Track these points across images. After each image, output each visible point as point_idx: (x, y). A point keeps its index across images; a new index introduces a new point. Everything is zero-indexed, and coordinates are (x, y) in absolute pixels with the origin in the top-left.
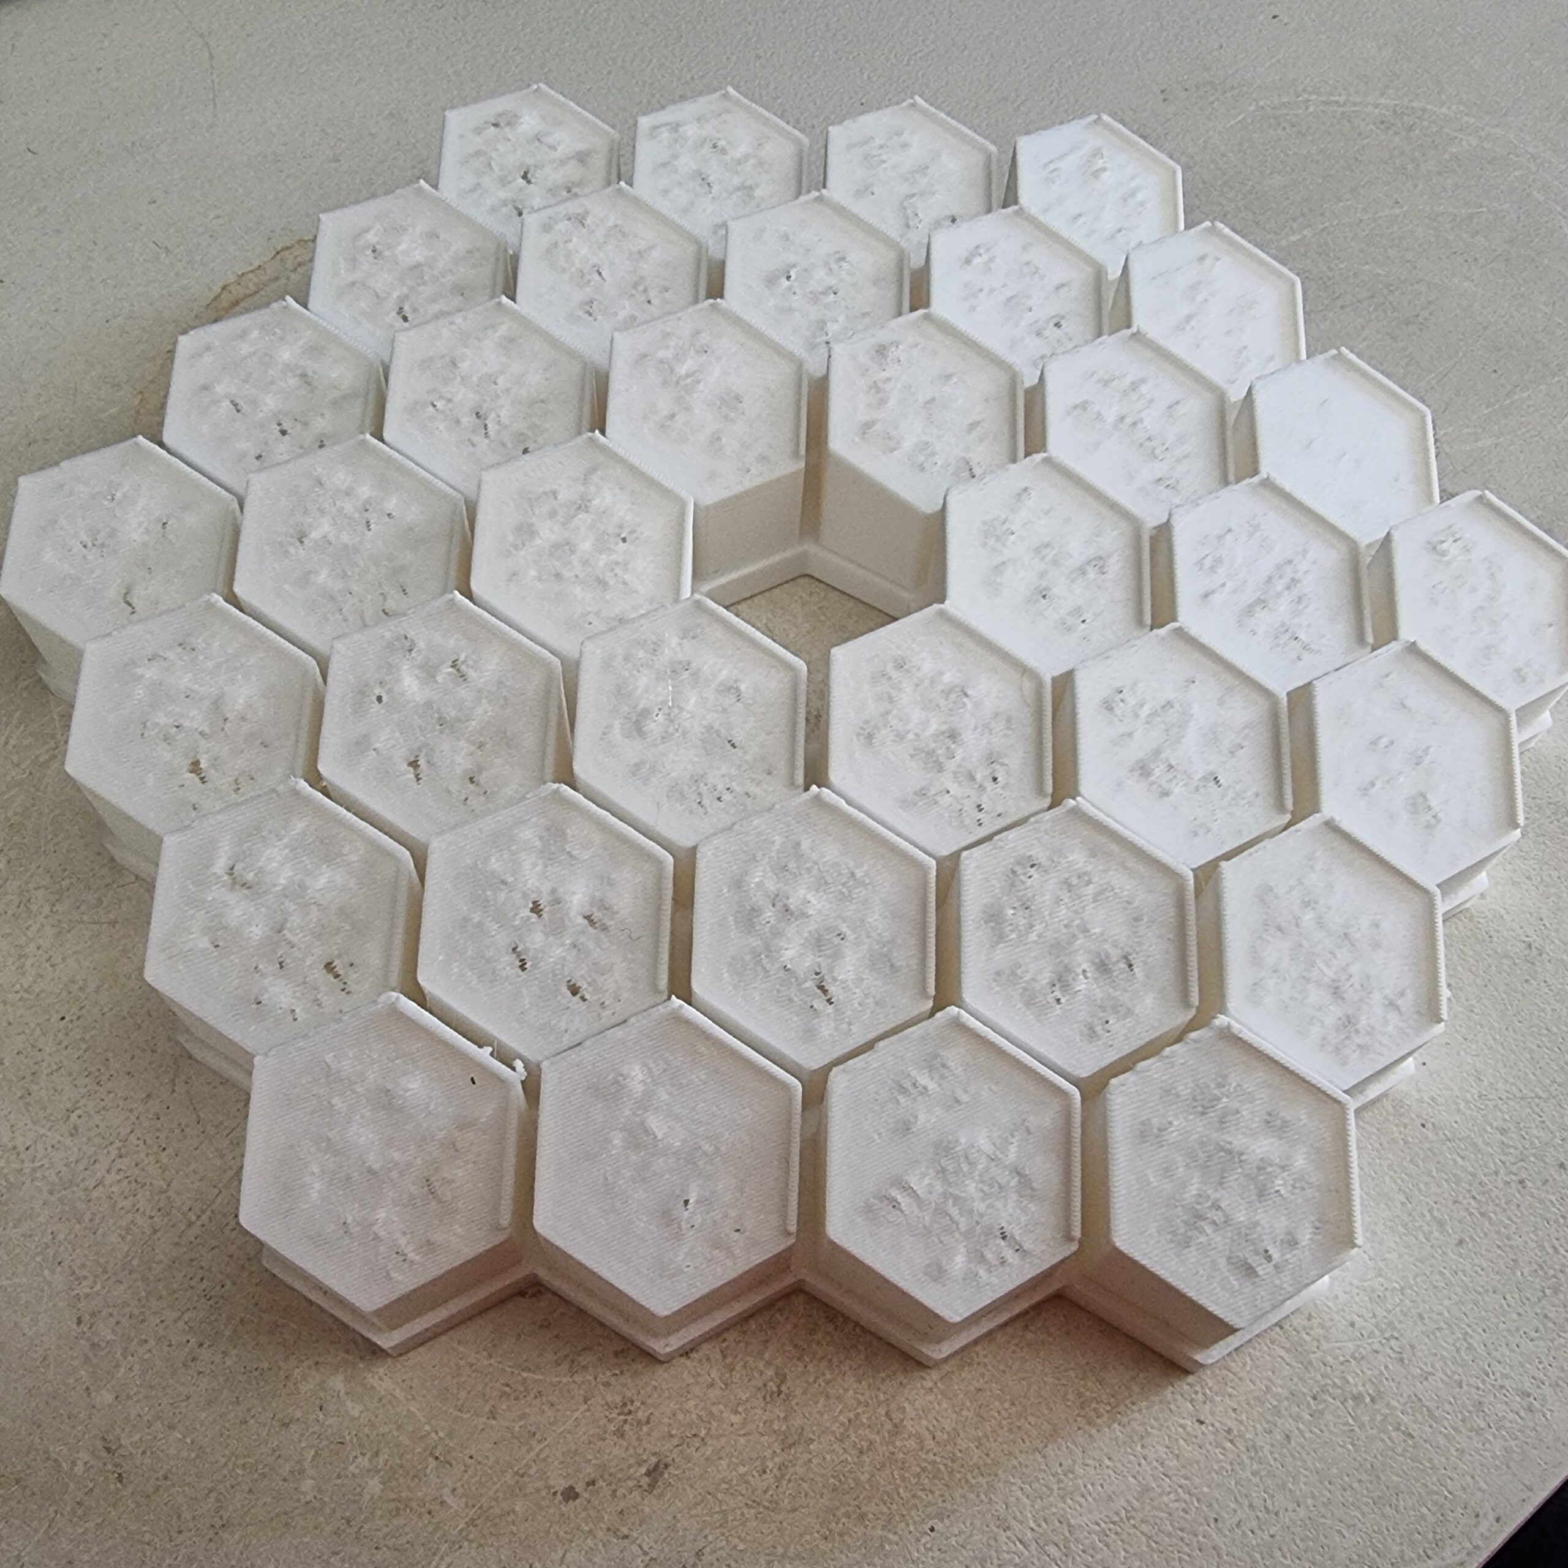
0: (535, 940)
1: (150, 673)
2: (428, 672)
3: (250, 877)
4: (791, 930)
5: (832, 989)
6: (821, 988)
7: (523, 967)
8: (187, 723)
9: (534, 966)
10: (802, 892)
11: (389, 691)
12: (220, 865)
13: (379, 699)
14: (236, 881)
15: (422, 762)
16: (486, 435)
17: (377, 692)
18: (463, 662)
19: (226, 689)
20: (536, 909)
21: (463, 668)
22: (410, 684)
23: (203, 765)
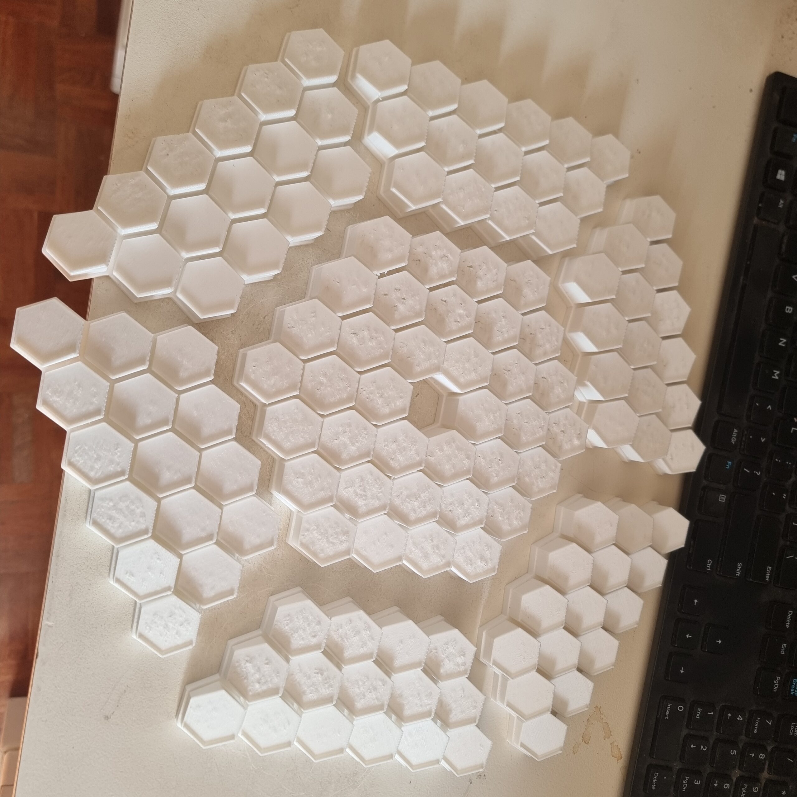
0: (399, 294)
1: (495, 271)
2: (460, 316)
3: (444, 259)
4: (369, 337)
5: (353, 335)
6: (355, 334)
7: (395, 289)
8: (481, 271)
9: (394, 291)
10: (374, 343)
11: (461, 307)
12: (449, 255)
13: (461, 304)
14: (445, 256)
15: (444, 303)
16: (504, 369)
17: (463, 304)
18: (458, 324)
19: (482, 282)
20: (404, 299)
21: (457, 323)
22: (461, 311)
23: (471, 268)
